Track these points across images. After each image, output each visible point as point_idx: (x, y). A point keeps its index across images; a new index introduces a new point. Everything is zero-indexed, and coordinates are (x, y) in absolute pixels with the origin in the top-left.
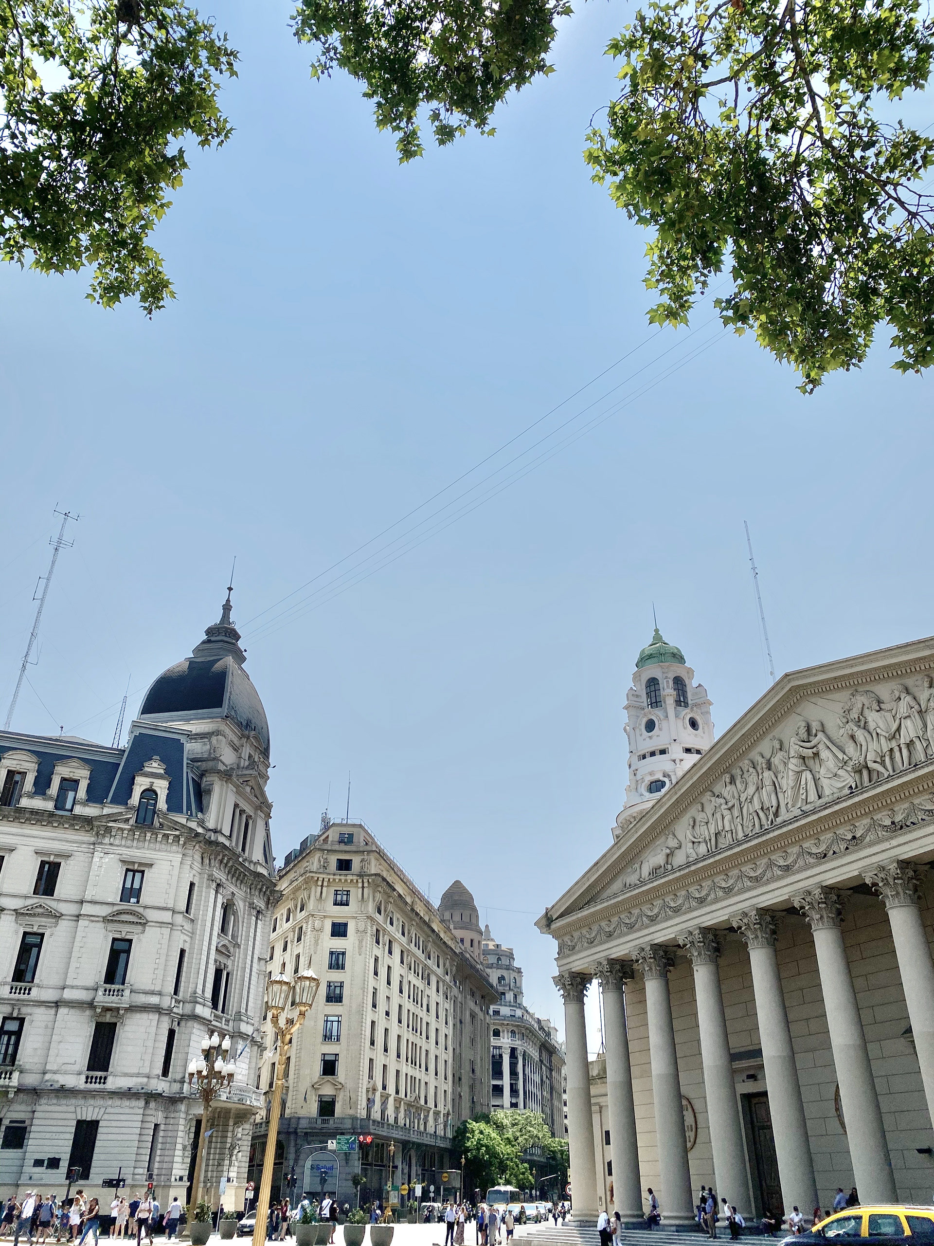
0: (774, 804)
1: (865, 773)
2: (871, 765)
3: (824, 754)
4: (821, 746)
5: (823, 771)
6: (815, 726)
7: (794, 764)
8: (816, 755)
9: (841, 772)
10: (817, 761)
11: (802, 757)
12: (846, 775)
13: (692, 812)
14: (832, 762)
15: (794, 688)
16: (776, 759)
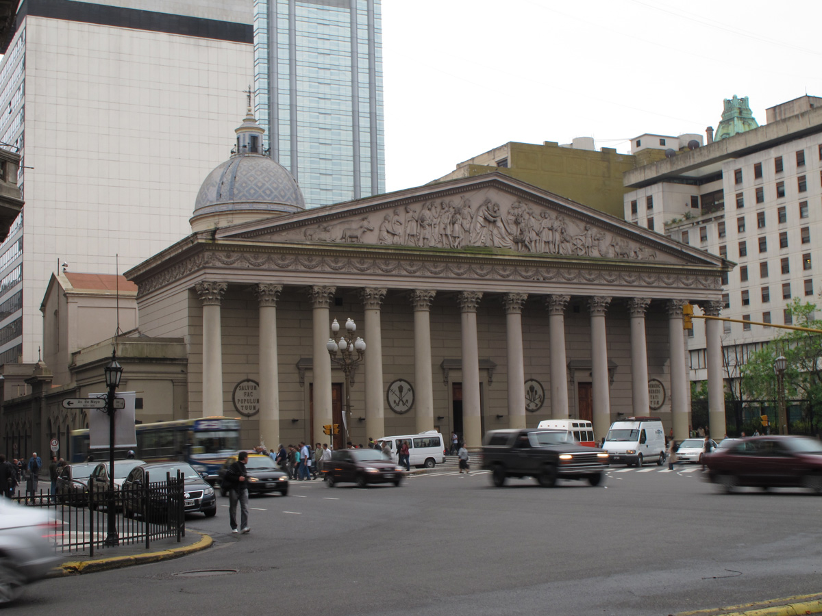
1: (520, 244)
2: (526, 242)
3: (499, 224)
4: (499, 219)
5: (495, 231)
6: (497, 206)
7: (481, 220)
8: (495, 222)
10: (494, 225)
11: (485, 219)
12: (510, 241)
13: (390, 212)
14: (503, 230)
15: (495, 181)
16: (466, 211)
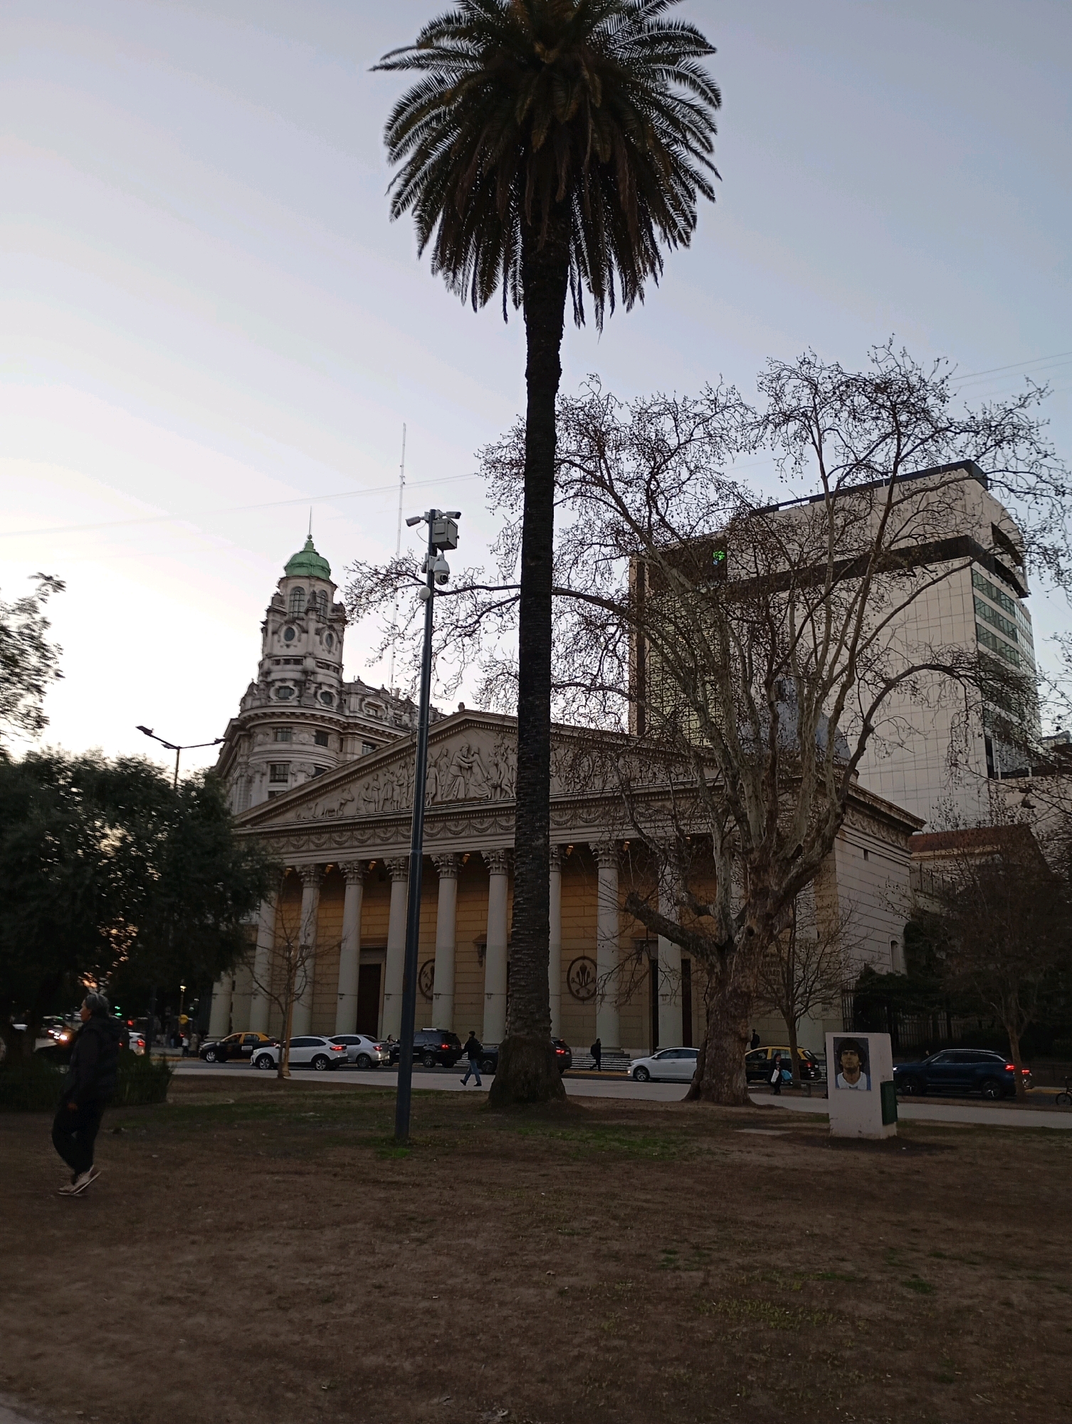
0: (434, 792)
1: (499, 789)
2: (503, 786)
3: (476, 769)
4: (474, 764)
5: (472, 780)
6: (474, 749)
7: (454, 770)
8: (470, 768)
9: (484, 785)
10: (469, 772)
11: (460, 767)
12: (486, 788)
13: (368, 779)
14: (479, 777)
15: (466, 720)
16: (442, 762)
